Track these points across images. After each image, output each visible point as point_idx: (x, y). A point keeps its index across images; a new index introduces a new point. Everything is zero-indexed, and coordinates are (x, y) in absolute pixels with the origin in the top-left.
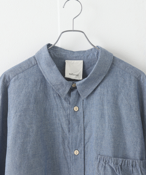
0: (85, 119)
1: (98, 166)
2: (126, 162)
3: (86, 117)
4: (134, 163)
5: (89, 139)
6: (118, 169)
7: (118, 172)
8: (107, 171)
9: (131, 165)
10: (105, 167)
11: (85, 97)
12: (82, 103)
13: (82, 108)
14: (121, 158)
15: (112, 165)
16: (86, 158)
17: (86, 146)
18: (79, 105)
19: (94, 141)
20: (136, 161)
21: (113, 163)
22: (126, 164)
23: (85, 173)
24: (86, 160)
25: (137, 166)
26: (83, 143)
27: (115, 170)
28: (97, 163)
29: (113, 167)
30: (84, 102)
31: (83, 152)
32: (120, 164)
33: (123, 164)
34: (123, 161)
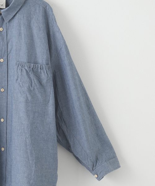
0: (8, 37)
1: (17, 69)
2: (36, 66)
3: (8, 35)
4: (42, 66)
5: (11, 51)
6: (31, 71)
7: (30, 73)
8: (23, 72)
9: (39, 68)
10: (22, 70)
11: (8, 21)
12: (5, 25)
13: (5, 29)
14: (33, 63)
15: (27, 68)
16: (8, 64)
17: (9, 56)
18: (3, 27)
19: (15, 52)
20: (43, 65)
21: (27, 67)
22: (36, 67)
23: (8, 74)
24: (8, 66)
25: (44, 69)
26: (6, 54)
27: (29, 72)
28: (17, 67)
29: (27, 70)
30: (7, 24)
31: (6, 60)
32: (32, 67)
33: (34, 67)
34: (34, 66)
